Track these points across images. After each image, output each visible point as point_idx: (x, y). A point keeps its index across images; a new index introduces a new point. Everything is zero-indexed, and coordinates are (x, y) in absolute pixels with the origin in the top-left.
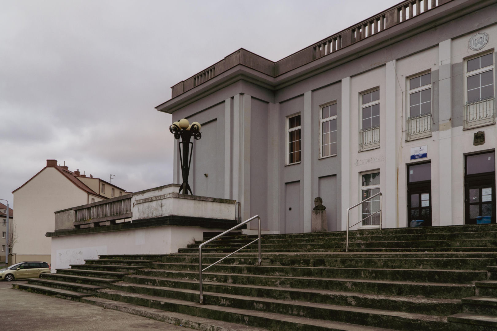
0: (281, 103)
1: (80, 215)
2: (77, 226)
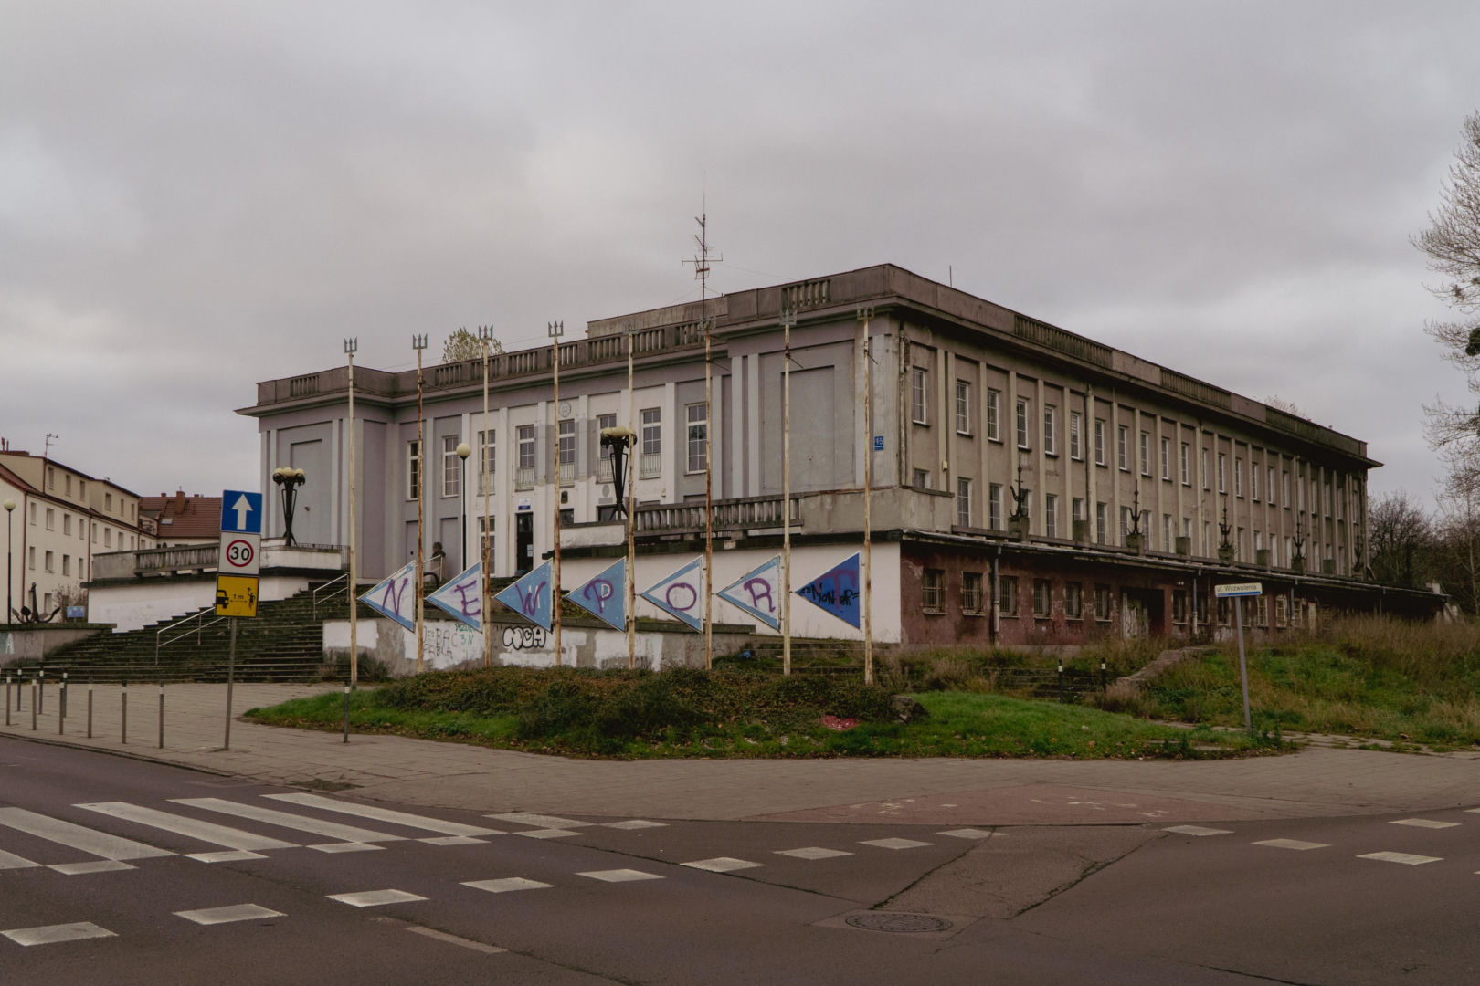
0: (402, 424)
1: (144, 561)
2: (139, 575)
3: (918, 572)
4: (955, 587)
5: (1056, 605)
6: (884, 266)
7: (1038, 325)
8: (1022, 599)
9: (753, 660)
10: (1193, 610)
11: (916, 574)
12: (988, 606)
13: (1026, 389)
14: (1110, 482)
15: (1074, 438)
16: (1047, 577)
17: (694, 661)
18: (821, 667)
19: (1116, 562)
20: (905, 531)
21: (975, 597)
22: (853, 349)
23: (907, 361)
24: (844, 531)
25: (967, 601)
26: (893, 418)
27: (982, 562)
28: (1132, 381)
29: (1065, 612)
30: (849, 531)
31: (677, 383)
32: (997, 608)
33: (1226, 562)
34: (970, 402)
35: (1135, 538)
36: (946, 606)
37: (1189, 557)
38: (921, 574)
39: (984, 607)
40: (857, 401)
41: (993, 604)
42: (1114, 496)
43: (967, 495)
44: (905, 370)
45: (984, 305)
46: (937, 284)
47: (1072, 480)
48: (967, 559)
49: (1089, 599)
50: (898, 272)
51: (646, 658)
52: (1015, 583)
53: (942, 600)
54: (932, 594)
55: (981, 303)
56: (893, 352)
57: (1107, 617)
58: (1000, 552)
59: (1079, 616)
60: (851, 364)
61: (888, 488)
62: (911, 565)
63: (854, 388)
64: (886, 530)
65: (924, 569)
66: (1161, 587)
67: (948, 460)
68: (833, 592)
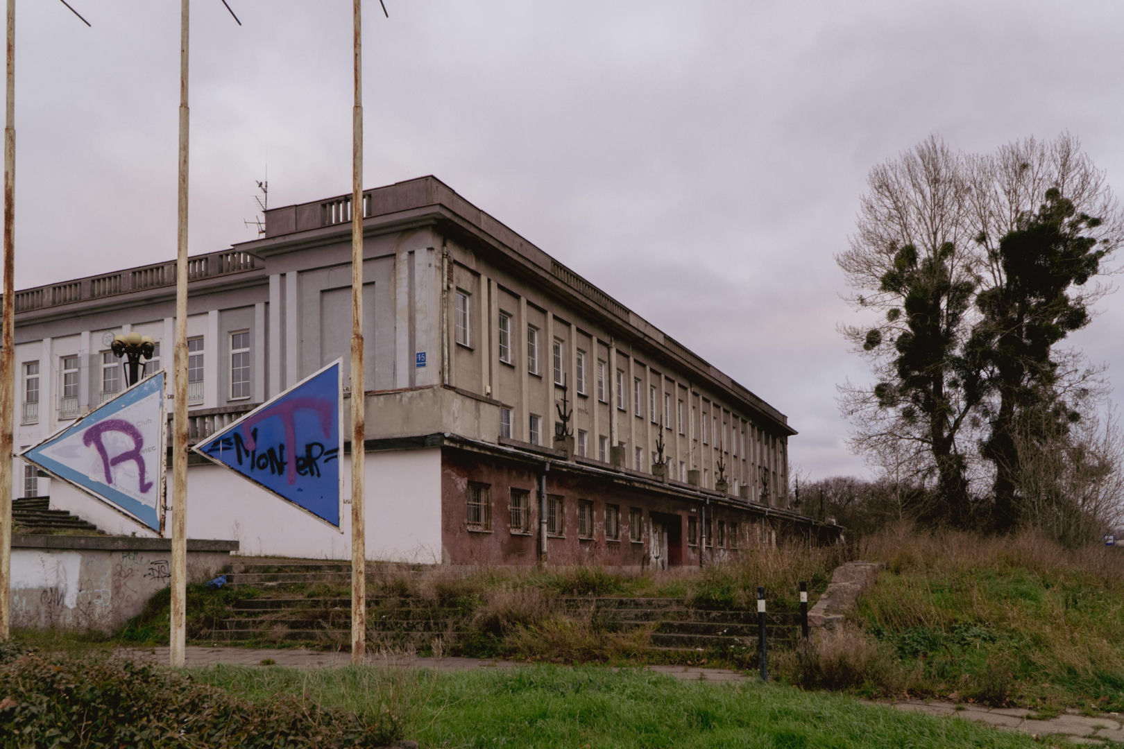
3: (462, 484)
4: (502, 503)
5: (598, 526)
6: (426, 178)
7: (571, 275)
8: (568, 519)
9: (227, 589)
10: (702, 534)
11: (459, 487)
12: (535, 525)
13: (561, 330)
14: (628, 424)
15: (600, 383)
16: (589, 499)
17: (128, 593)
18: (321, 598)
19: (647, 487)
20: (447, 435)
21: (522, 516)
22: (395, 265)
23: (450, 279)
24: (378, 437)
25: (515, 519)
26: (435, 334)
27: (530, 479)
28: (646, 339)
29: (605, 533)
30: (383, 437)
31: (220, 311)
32: (545, 527)
33: (723, 495)
34: (511, 335)
35: (661, 467)
36: (493, 523)
37: (698, 488)
38: (465, 487)
39: (532, 527)
40: (398, 317)
41: (540, 524)
42: (631, 436)
43: (509, 423)
44: (448, 287)
45: (525, 244)
46: (481, 211)
47: (600, 420)
48: (514, 473)
49: (625, 522)
50: (441, 187)
51: (57, 589)
52: (561, 503)
53: (488, 517)
54: (477, 511)
55: (522, 241)
56: (436, 266)
57: (639, 540)
58: (548, 468)
59: (617, 537)
60: (392, 279)
61: (428, 387)
62: (454, 476)
63: (395, 304)
64: (425, 434)
65: (468, 481)
66: (679, 513)
67: (490, 384)
68: (282, 447)
